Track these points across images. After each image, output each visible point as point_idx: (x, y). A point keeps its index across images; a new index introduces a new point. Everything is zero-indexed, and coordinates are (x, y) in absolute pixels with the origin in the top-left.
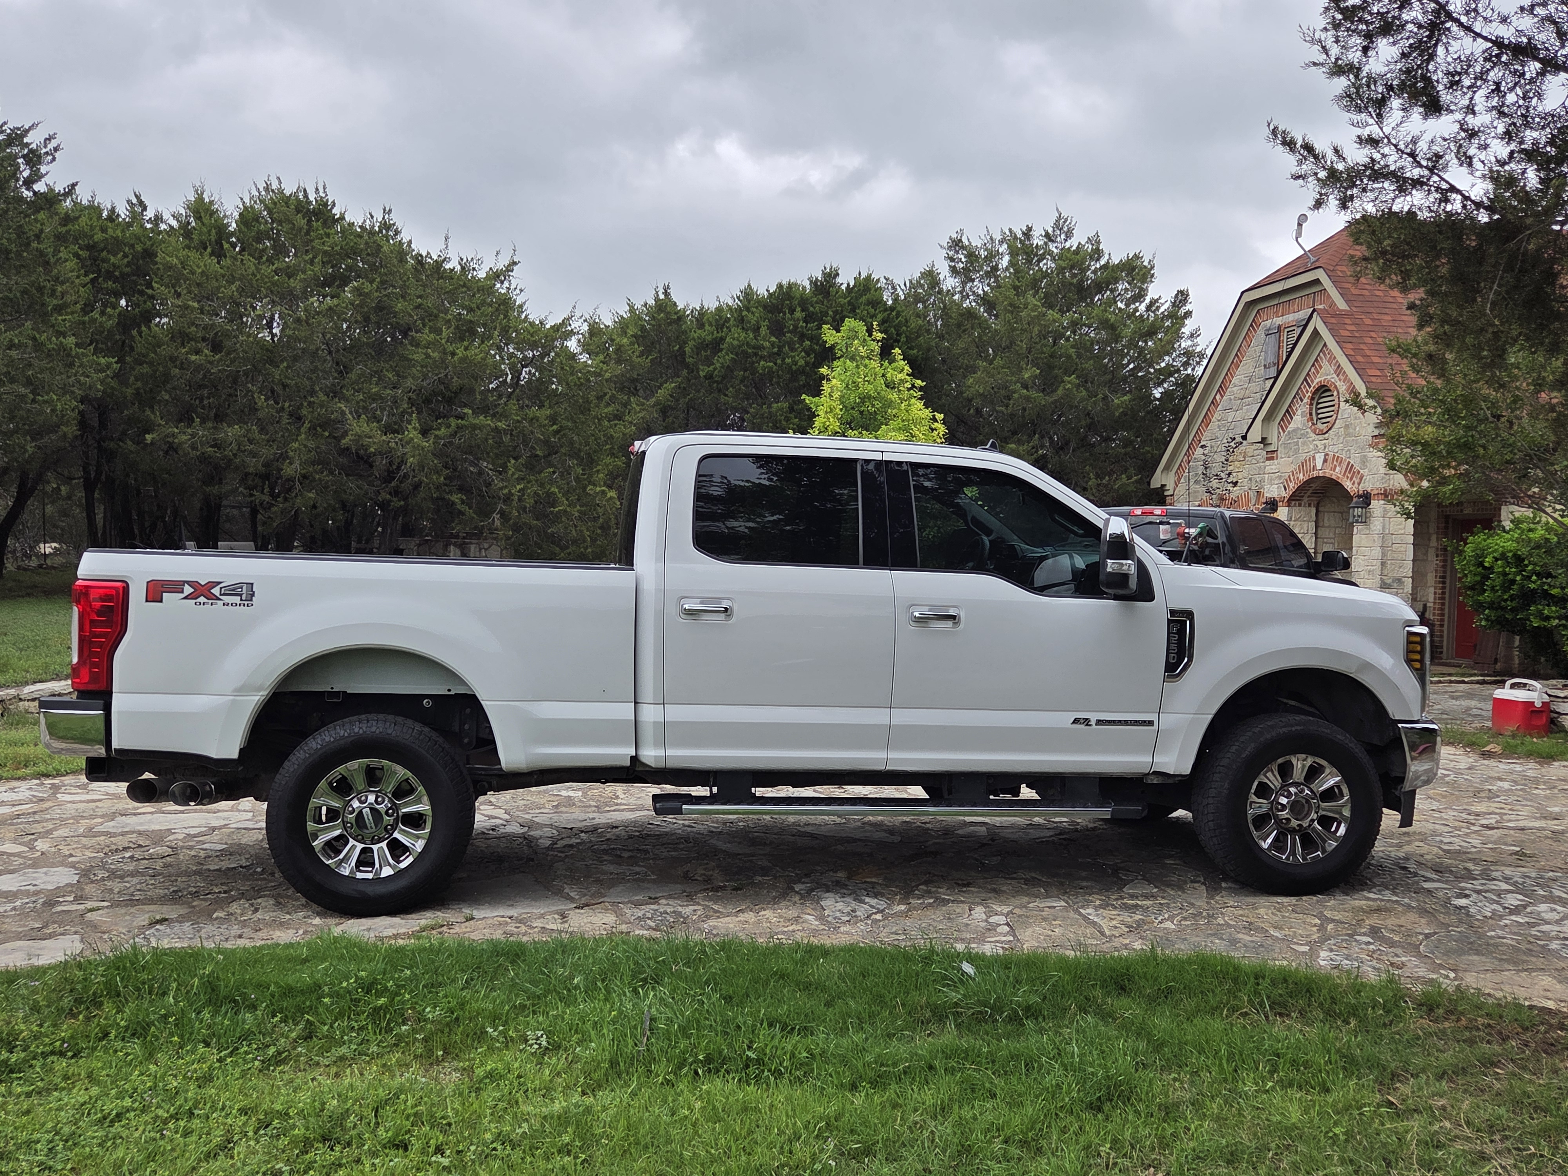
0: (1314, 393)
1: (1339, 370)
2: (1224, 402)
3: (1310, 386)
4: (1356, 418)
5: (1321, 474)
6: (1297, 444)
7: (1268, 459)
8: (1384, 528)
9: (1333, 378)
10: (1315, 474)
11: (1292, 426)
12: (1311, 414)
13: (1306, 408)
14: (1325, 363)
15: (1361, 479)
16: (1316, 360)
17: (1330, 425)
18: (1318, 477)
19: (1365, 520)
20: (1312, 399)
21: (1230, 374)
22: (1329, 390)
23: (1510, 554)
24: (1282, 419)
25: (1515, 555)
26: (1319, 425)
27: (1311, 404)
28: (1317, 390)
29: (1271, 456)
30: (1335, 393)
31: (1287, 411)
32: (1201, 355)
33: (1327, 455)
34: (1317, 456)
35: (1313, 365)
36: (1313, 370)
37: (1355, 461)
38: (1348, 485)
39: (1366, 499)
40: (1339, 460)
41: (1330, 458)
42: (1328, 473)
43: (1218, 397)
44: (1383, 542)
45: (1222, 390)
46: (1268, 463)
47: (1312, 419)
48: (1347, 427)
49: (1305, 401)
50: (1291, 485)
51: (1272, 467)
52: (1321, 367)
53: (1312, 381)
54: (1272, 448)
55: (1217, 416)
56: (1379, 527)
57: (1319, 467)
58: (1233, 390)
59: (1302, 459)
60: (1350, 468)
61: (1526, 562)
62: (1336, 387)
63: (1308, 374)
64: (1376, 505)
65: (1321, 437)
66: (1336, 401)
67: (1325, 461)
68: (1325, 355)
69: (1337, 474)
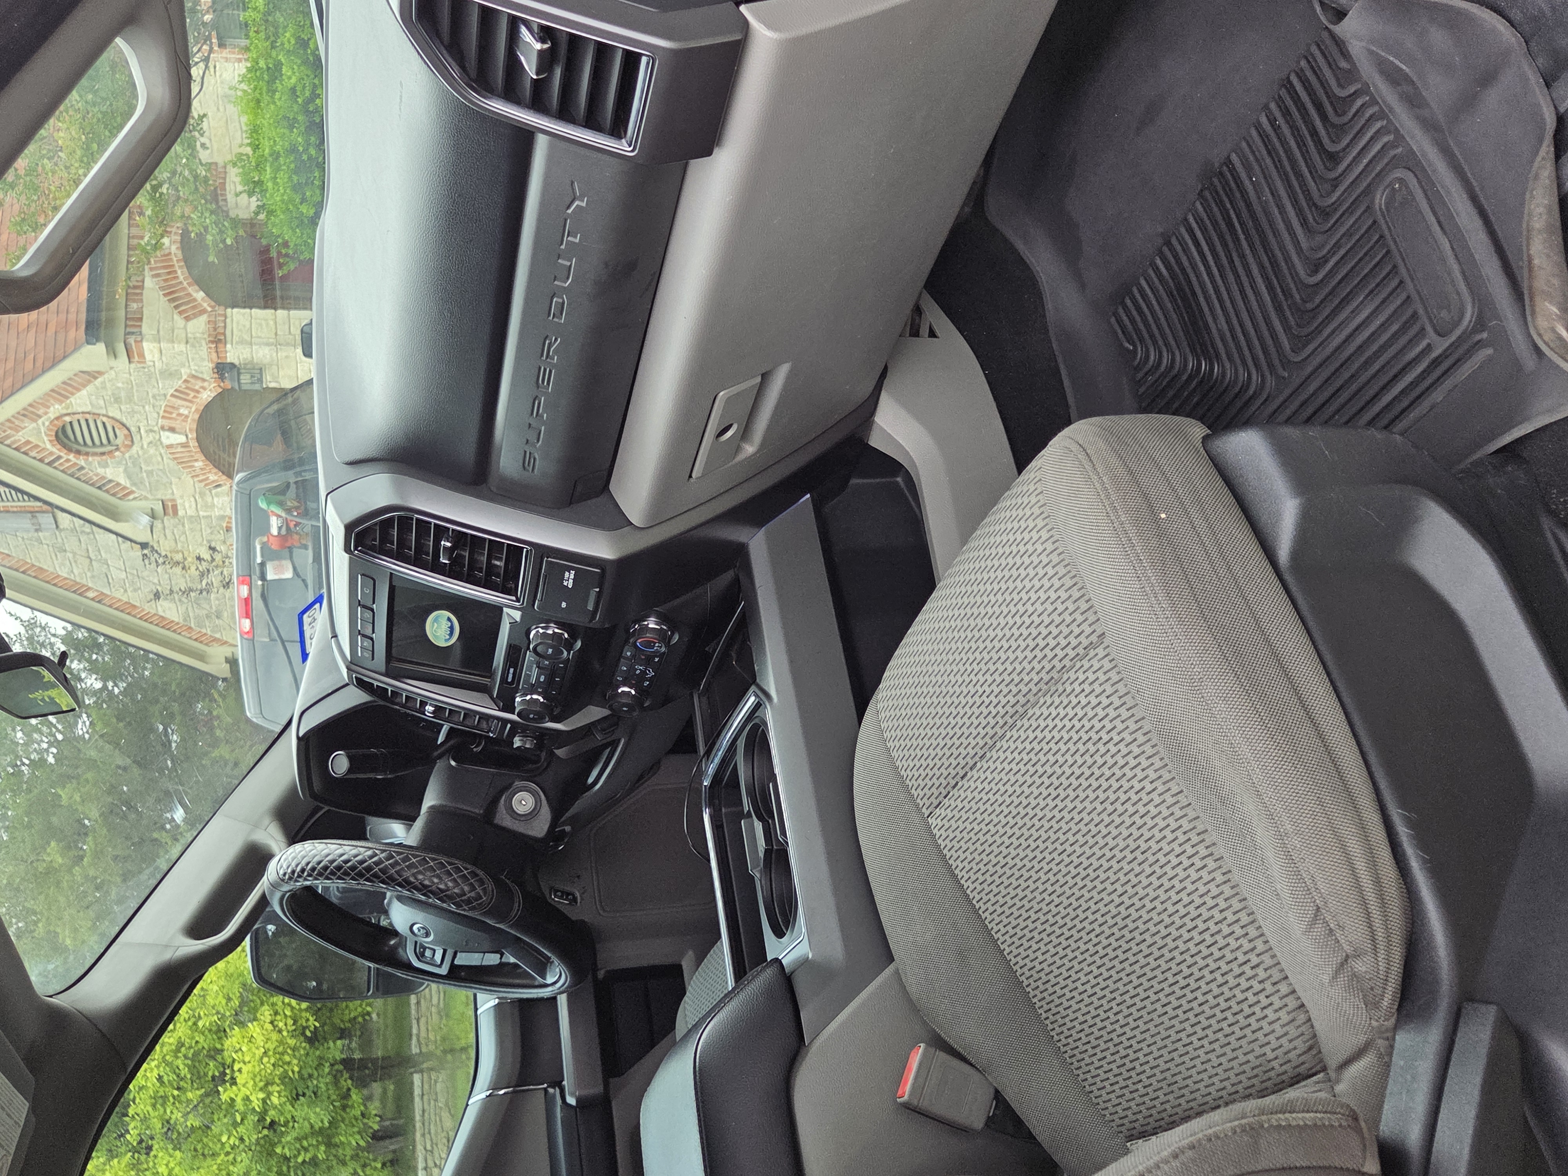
0: (70, 450)
1: (29, 413)
2: (98, 586)
3: (59, 457)
4: (104, 388)
5: (192, 435)
6: (150, 473)
7: (175, 512)
8: (268, 344)
9: (43, 423)
10: (193, 444)
11: (123, 480)
12: (103, 454)
13: (94, 460)
14: (21, 437)
15: (194, 377)
16: (16, 449)
17: (117, 425)
18: (198, 439)
19: (258, 372)
20: (78, 452)
21: (54, 580)
22: (64, 427)
23: (295, 178)
24: (114, 495)
25: (296, 171)
26: (119, 441)
27: (87, 454)
28: (64, 446)
29: (170, 508)
30: (68, 419)
31: (99, 488)
32: (30, 625)
33: (163, 428)
34: (166, 442)
35: (25, 453)
36: (33, 454)
37: (170, 387)
38: (207, 396)
39: (222, 369)
40: (170, 410)
41: (166, 423)
42: (191, 425)
43: (91, 594)
44: (288, 344)
45: (81, 590)
46: (181, 513)
47: (110, 452)
48: (117, 400)
49: (83, 463)
50: (212, 477)
51: (186, 507)
52: (28, 442)
53: (51, 453)
54: (159, 508)
55: (118, 594)
56: (266, 350)
57: (182, 439)
58: (79, 573)
59: (172, 464)
60: (179, 394)
61: (305, 157)
62: (57, 418)
63: (41, 460)
64: (233, 354)
65: (136, 438)
66: (77, 417)
67: (172, 430)
68: (8, 437)
69: (190, 412)
